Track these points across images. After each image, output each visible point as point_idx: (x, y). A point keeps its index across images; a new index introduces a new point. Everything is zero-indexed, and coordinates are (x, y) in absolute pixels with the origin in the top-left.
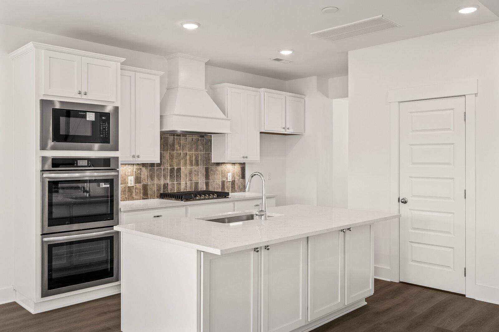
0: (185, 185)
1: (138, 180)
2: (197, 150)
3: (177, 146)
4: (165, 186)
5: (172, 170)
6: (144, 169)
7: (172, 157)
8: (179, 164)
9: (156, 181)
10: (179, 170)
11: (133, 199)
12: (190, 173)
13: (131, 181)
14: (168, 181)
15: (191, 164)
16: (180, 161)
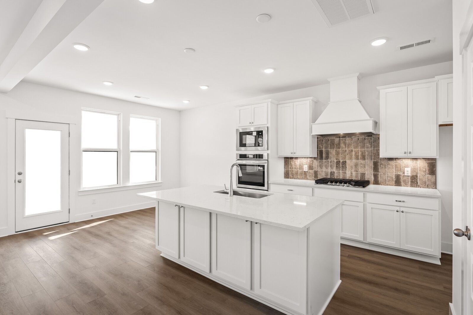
0: (350, 174)
1: (311, 168)
2: (363, 147)
3: (342, 145)
4: (332, 173)
5: (338, 163)
6: (315, 161)
7: (338, 153)
8: (345, 158)
9: (324, 169)
10: (344, 163)
11: (307, 179)
12: (356, 165)
13: (306, 168)
14: (334, 170)
15: (357, 158)
16: (345, 156)
